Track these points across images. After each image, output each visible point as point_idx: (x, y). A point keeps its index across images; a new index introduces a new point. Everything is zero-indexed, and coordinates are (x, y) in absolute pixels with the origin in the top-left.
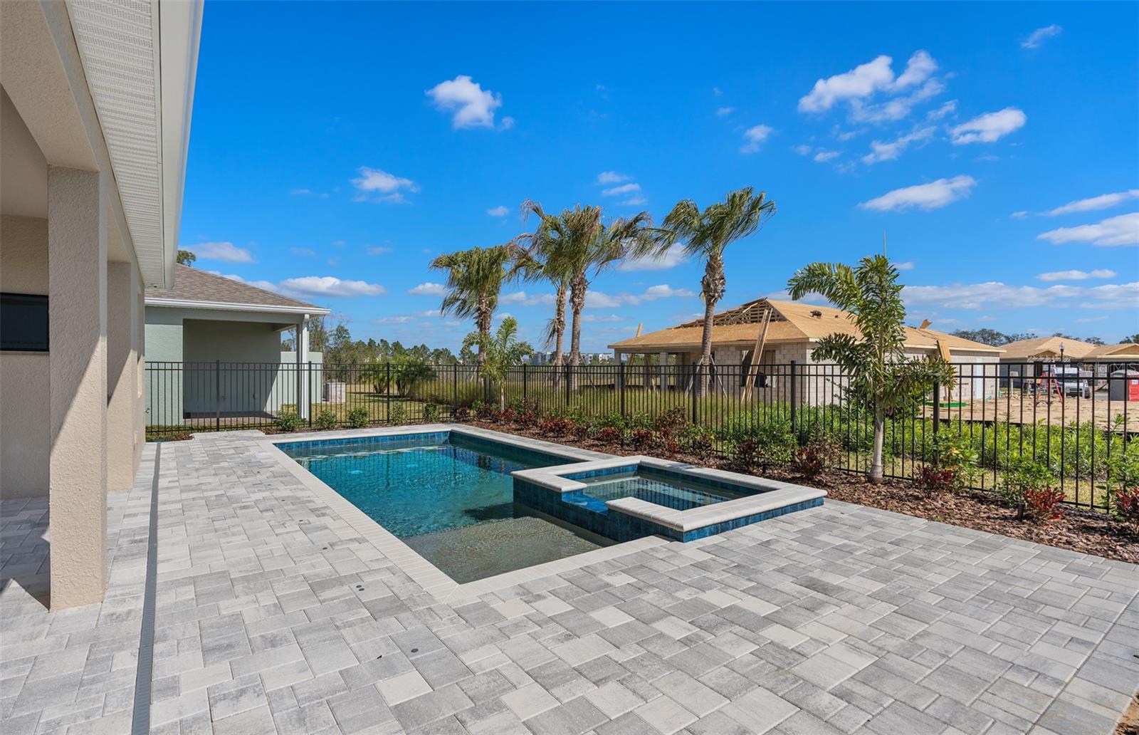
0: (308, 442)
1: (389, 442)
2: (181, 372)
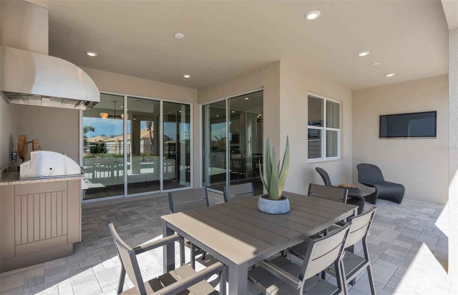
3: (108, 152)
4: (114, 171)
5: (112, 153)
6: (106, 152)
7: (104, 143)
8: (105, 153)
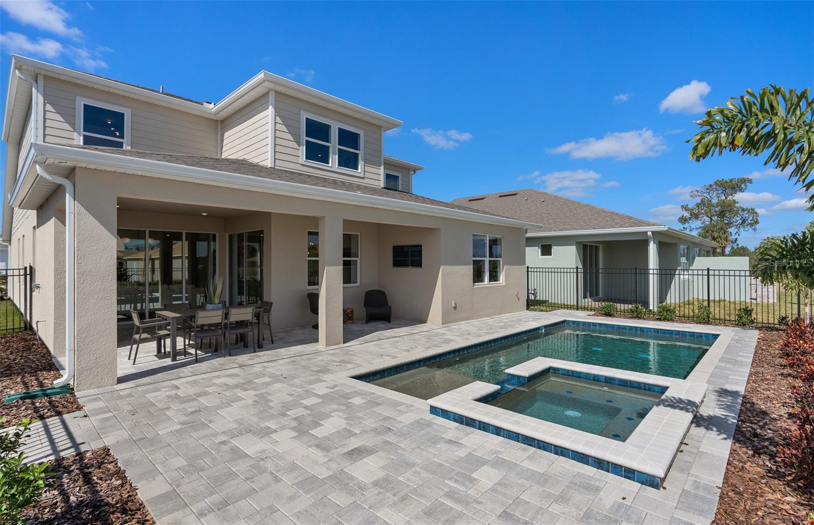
0: (589, 323)
1: (653, 333)
2: (582, 274)
3: (130, 279)
4: (138, 304)
5: (135, 280)
6: (127, 278)
7: (122, 261)
8: (125, 280)
